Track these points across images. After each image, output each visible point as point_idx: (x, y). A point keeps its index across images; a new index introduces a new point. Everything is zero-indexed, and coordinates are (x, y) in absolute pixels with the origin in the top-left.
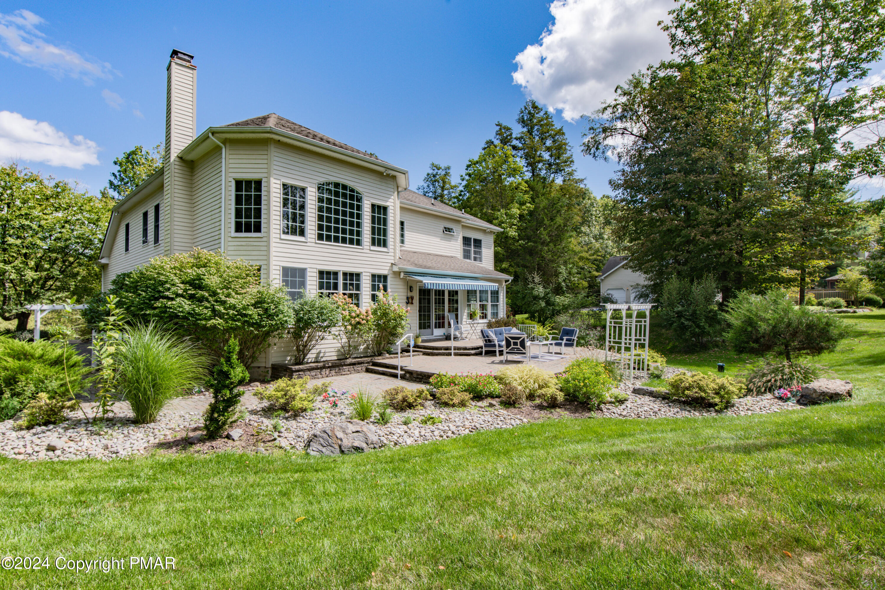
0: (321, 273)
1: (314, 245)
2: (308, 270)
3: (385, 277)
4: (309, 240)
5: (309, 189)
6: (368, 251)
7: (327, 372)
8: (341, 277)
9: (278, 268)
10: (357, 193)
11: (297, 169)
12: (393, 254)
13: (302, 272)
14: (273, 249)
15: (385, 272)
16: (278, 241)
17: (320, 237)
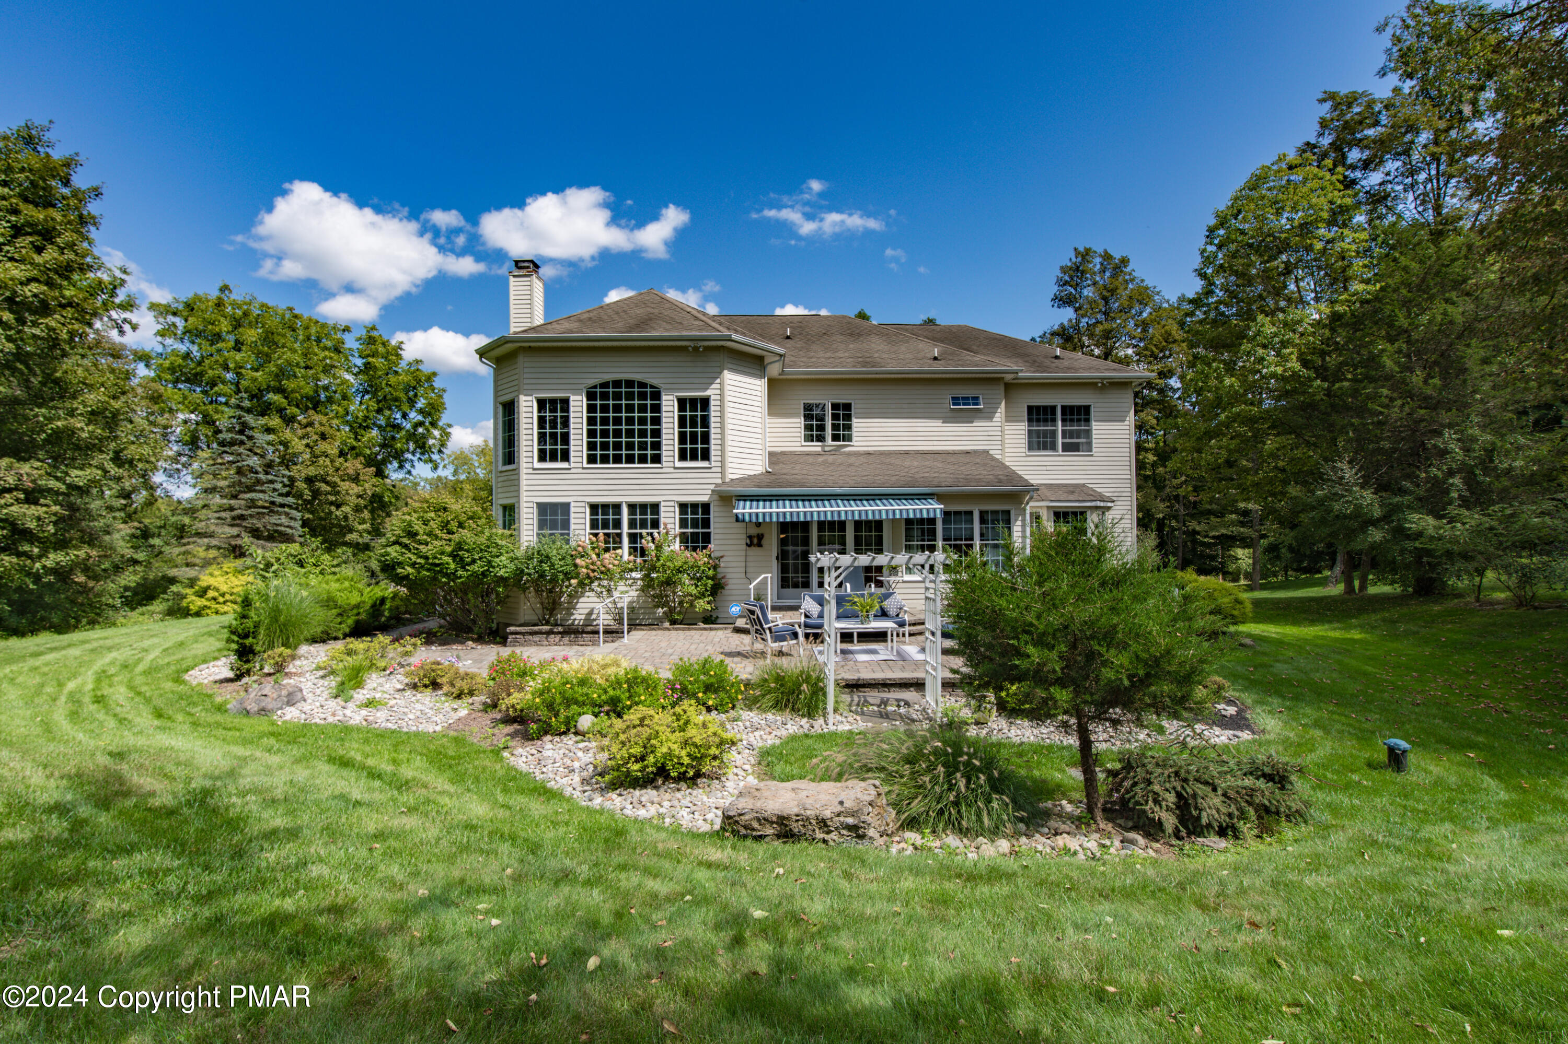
0: (594, 508)
1: (581, 471)
2: (572, 504)
3: (706, 507)
4: (573, 465)
5: (572, 398)
6: (672, 470)
7: (557, 639)
8: (625, 510)
9: (531, 505)
10: (652, 387)
11: (556, 376)
12: (719, 470)
13: (565, 508)
14: (523, 482)
15: (705, 499)
16: (531, 471)
17: (592, 459)
